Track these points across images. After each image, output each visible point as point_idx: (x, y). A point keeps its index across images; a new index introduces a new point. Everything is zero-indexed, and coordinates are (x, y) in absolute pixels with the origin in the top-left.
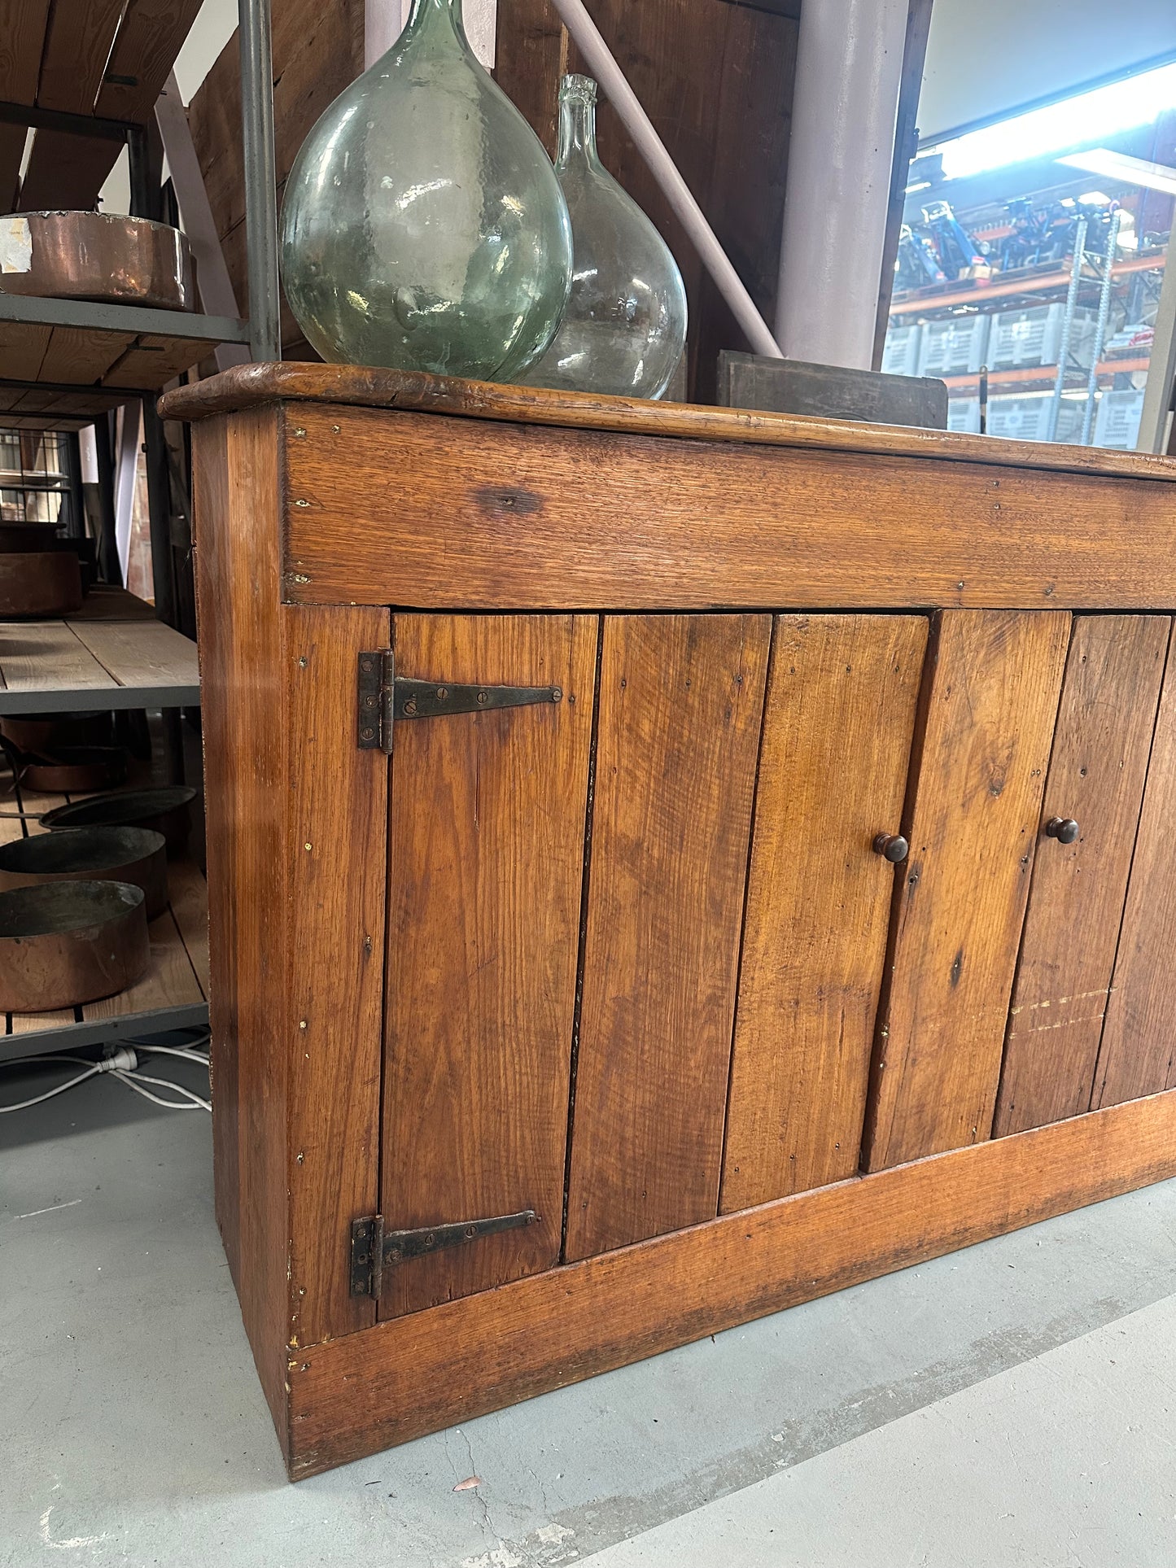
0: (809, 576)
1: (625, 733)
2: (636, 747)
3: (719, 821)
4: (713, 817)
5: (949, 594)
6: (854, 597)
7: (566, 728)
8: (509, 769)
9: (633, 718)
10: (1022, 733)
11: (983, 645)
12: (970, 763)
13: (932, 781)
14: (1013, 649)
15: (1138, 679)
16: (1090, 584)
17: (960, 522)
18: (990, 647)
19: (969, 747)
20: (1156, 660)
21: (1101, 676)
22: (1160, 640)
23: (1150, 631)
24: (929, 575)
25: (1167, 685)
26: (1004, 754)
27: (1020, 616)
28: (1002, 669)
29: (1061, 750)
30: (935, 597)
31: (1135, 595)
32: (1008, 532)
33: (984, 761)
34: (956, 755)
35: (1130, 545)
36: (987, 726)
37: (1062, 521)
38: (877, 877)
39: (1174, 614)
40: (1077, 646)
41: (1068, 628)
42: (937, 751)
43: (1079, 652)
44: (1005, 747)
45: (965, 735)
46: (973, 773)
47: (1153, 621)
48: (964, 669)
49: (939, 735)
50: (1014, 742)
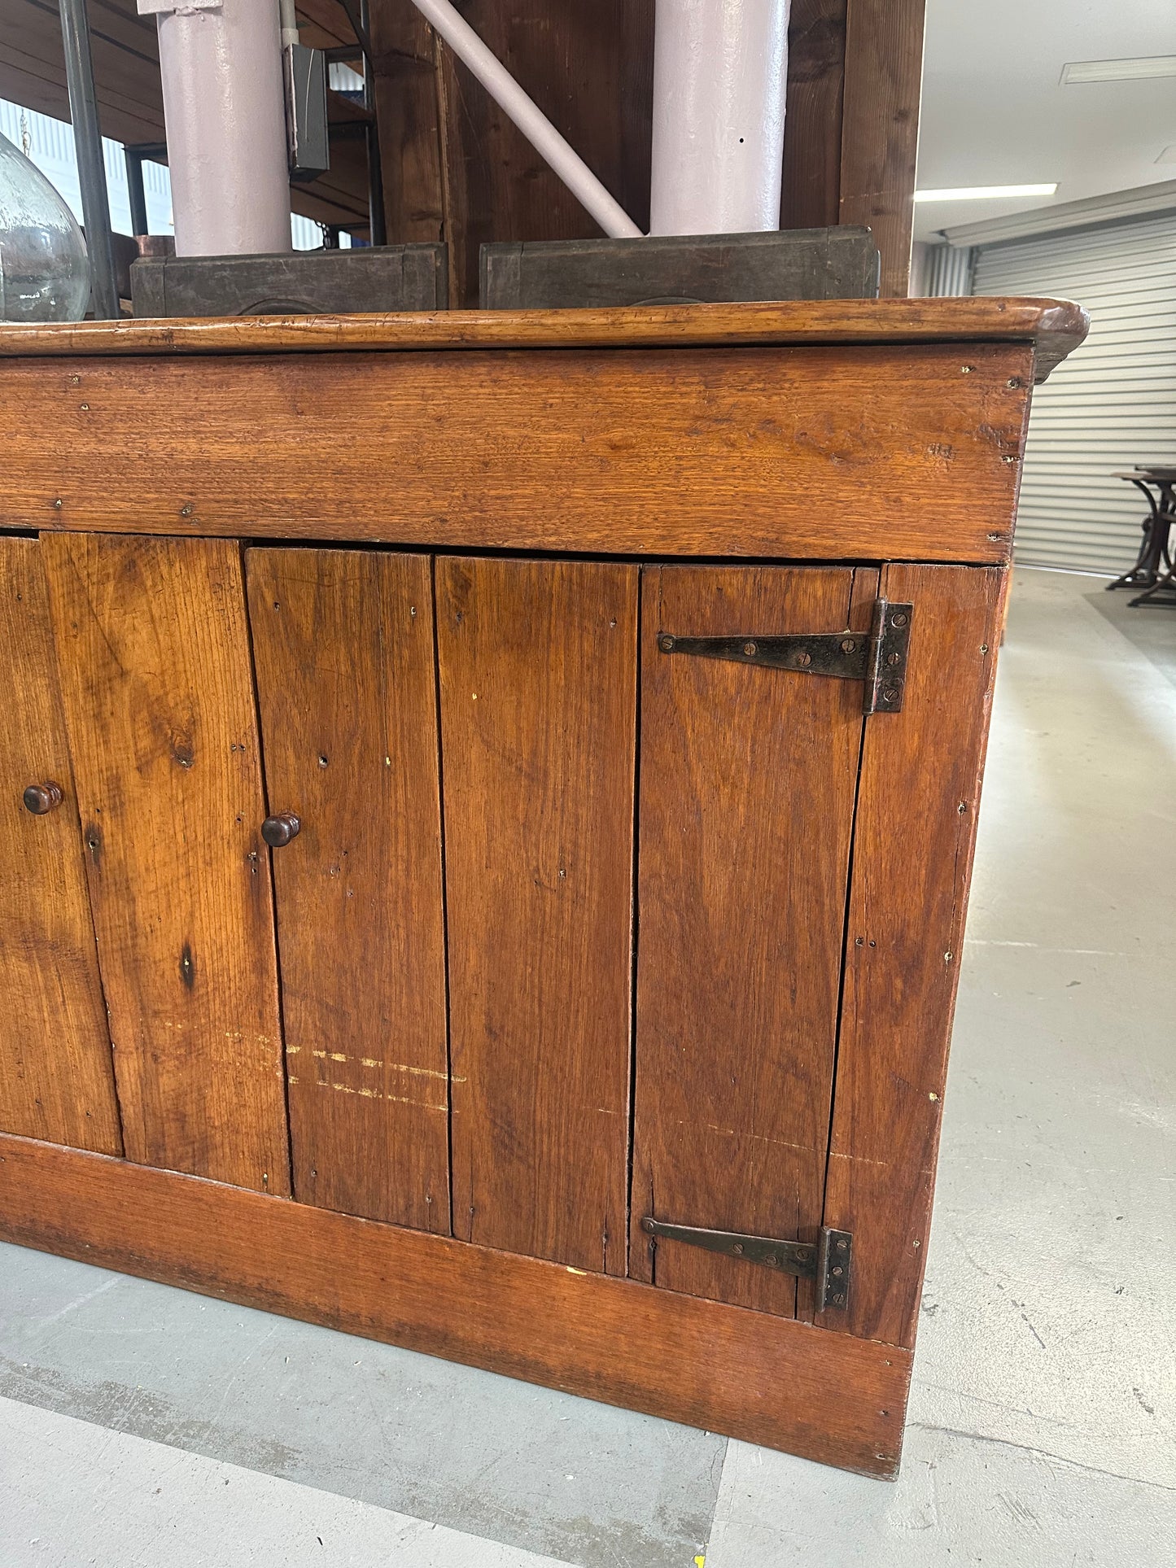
5: (45, 514)
10: (200, 693)
11: (108, 575)
12: (133, 720)
13: (84, 732)
14: (154, 585)
15: (384, 642)
16: (253, 502)
17: (39, 428)
18: (119, 580)
19: (127, 699)
20: (413, 618)
21: (314, 632)
22: (414, 589)
23: (390, 576)
24: (14, 491)
25: (445, 658)
26: (183, 716)
27: (153, 543)
28: (145, 608)
29: (275, 726)
30: (27, 516)
31: (340, 520)
32: (108, 438)
33: (154, 718)
34: (109, 706)
35: (311, 448)
36: (146, 677)
37: (186, 420)
38: (58, 830)
39: (434, 550)
40: (258, 587)
41: (234, 561)
42: (81, 696)
43: (262, 596)
44: (180, 707)
45: (117, 684)
46: (141, 732)
47: (393, 560)
48: (89, 603)
49: (78, 679)
50: (192, 702)
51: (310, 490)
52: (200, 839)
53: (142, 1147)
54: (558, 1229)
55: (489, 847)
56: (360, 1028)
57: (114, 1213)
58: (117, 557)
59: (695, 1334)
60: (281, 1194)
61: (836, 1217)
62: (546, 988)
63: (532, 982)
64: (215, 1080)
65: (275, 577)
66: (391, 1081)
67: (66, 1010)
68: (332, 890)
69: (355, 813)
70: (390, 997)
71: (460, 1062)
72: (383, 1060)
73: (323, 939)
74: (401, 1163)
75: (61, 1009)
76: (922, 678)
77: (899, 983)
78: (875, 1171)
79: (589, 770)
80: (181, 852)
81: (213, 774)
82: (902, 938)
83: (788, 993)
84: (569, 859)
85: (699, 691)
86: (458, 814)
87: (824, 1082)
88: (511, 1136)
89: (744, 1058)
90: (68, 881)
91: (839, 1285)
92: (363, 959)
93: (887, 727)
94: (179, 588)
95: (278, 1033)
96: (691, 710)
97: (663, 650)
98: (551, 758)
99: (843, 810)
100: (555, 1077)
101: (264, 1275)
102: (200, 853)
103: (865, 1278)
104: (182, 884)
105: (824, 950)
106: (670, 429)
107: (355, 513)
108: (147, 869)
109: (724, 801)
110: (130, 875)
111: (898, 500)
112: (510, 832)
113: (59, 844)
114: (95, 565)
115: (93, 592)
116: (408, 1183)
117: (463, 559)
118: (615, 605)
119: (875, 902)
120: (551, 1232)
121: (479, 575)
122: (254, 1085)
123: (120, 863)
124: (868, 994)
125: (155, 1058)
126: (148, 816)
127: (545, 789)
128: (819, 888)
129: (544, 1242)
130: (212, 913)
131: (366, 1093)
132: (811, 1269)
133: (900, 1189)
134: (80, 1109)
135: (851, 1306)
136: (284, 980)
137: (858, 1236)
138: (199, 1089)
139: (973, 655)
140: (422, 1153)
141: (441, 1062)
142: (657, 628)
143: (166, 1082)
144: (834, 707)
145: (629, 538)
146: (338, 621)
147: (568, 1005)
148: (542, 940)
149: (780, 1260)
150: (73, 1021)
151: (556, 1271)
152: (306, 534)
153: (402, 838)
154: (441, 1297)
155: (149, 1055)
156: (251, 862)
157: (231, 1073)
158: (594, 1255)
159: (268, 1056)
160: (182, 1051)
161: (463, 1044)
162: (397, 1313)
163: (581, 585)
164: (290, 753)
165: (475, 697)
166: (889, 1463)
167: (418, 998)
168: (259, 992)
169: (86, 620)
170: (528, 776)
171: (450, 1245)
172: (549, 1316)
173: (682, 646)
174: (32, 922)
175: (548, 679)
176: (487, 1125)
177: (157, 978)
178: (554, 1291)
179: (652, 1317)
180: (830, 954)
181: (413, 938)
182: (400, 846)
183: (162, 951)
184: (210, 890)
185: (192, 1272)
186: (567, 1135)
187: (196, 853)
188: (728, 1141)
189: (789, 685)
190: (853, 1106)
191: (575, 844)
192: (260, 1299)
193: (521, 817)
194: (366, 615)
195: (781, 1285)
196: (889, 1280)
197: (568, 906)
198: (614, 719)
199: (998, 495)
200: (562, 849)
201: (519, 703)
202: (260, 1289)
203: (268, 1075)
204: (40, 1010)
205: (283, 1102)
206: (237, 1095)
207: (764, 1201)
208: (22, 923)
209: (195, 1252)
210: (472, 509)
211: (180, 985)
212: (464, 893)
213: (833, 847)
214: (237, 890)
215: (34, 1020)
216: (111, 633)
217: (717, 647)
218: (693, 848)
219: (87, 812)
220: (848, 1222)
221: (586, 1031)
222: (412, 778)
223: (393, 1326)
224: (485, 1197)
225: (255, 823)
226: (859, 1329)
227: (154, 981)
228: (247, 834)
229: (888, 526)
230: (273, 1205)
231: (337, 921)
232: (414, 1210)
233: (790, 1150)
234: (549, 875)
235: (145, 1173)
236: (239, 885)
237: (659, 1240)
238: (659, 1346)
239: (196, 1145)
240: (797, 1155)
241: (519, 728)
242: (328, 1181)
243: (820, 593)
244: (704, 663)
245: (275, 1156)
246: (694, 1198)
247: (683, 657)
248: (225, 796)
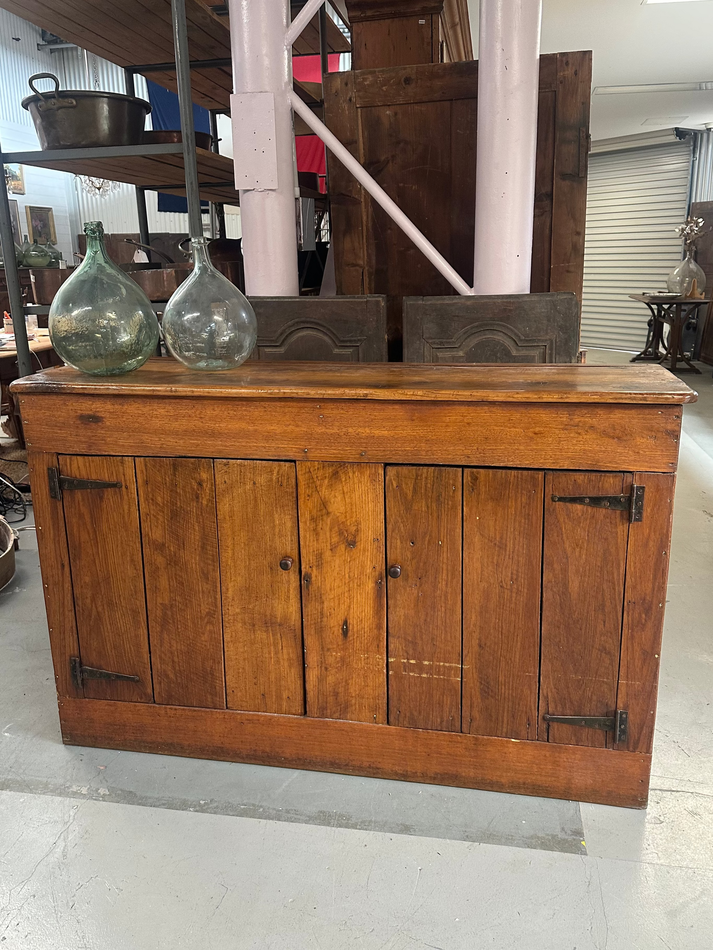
0: (222, 445)
1: (150, 501)
2: (156, 507)
3: (200, 540)
4: (197, 538)
5: (300, 454)
6: (246, 454)
7: (126, 497)
8: (105, 510)
9: (153, 495)
10: (362, 520)
11: (326, 477)
12: (331, 530)
13: (308, 536)
14: (346, 480)
15: (442, 499)
16: (391, 451)
17: (300, 423)
18: (331, 478)
19: (329, 523)
20: (454, 491)
21: (412, 496)
22: (454, 480)
23: (445, 476)
24: (286, 446)
25: (466, 504)
26: (353, 529)
27: (347, 465)
28: (341, 488)
29: (393, 531)
30: (291, 455)
31: (427, 457)
32: (331, 427)
33: (340, 530)
34: (321, 526)
35: (417, 433)
36: (338, 514)
37: (365, 422)
38: (289, 576)
39: (463, 467)
40: (390, 480)
41: (381, 472)
42: (308, 523)
43: (392, 484)
44: (352, 525)
45: (325, 518)
46: (334, 535)
47: (447, 470)
48: (316, 487)
49: (308, 516)
50: (358, 523)
51: (415, 447)
52: (356, 576)
53: (316, 710)
54: (508, 724)
55: (482, 574)
56: (423, 649)
57: (298, 741)
58: (331, 470)
59: (565, 760)
60: (382, 723)
61: (622, 705)
62: (504, 627)
63: (499, 625)
64: (354, 676)
65: (398, 477)
66: (436, 670)
67: (283, 652)
68: (413, 594)
69: (425, 563)
70: (437, 636)
71: (467, 659)
72: (433, 661)
73: (408, 613)
74: (439, 704)
75: (281, 652)
76: (649, 510)
77: (644, 616)
78: (636, 686)
79: (523, 544)
80: (347, 582)
81: (364, 551)
82: (644, 599)
83: (602, 623)
84: (515, 577)
85: (567, 515)
86: (469, 562)
87: (616, 655)
88: (488, 688)
89: (585, 649)
90: (291, 596)
91: (623, 732)
92: (425, 620)
93: (637, 527)
94: (356, 481)
95: (385, 654)
96: (564, 521)
97: (553, 501)
98: (508, 540)
99: (622, 555)
100: (508, 663)
101: (372, 760)
102: (356, 581)
103: (633, 728)
104: (346, 595)
105: (616, 606)
106: (556, 428)
107: (433, 455)
108: (330, 589)
109: (577, 554)
110: (322, 592)
111: (638, 453)
112: (490, 568)
113: (289, 581)
114: (321, 473)
115: (318, 483)
116: (442, 711)
117: (475, 470)
118: (535, 486)
119: (634, 587)
120: (505, 726)
121: (482, 476)
122: (373, 677)
123: (318, 588)
124: (632, 620)
125: (326, 669)
126: (333, 568)
127: (506, 550)
128: (614, 583)
129: (502, 730)
130: (358, 605)
131: (424, 675)
132: (613, 727)
133: (646, 692)
134: (285, 696)
135: (628, 739)
136: (390, 631)
137: (629, 712)
138: (346, 681)
139: (666, 502)
140: (449, 699)
141: (459, 660)
142: (551, 493)
143: (331, 679)
144: (618, 520)
145: (540, 463)
146: (423, 491)
147: (514, 633)
148: (503, 608)
149: (600, 725)
150: (286, 657)
151: (507, 741)
152: (412, 462)
153: (445, 572)
154: (456, 759)
155: (323, 668)
156: (378, 584)
157: (362, 672)
158: (524, 733)
159: (380, 664)
160: (340, 665)
161: (468, 652)
162: (435, 768)
163: (521, 479)
164: (398, 541)
165: (478, 518)
166: (644, 802)
167: (449, 634)
168: (378, 638)
169: (314, 493)
170: (498, 546)
171: (460, 736)
172: (503, 761)
173: (561, 499)
174: (271, 615)
175: (508, 512)
176: (478, 684)
177: (331, 634)
178: (506, 750)
179: (548, 755)
180: (618, 607)
181: (447, 611)
182: (444, 575)
183: (334, 624)
184: (359, 596)
185: (336, 764)
186: (513, 685)
187: (354, 582)
188: (579, 681)
189: (601, 512)
190: (628, 663)
191: (517, 571)
192: (369, 772)
193: (495, 562)
194: (434, 490)
195: (600, 735)
196: (642, 728)
197: (514, 595)
198: (534, 525)
199: (672, 451)
200: (512, 573)
201: (496, 520)
202: (370, 767)
203: (380, 672)
204: (270, 653)
205: (386, 683)
206: (365, 681)
207: (594, 703)
208: (266, 616)
209: (338, 754)
210: (480, 453)
211: (341, 637)
212: (470, 592)
213: (619, 569)
214: (371, 595)
215: (266, 658)
216: (325, 498)
217: (574, 500)
218: (565, 571)
219: (305, 568)
220: (626, 707)
221: (521, 643)
222: (450, 549)
223: (433, 775)
224: (476, 714)
225: (381, 568)
226: (631, 749)
227: (329, 636)
228: (377, 573)
229: (635, 461)
230: (379, 728)
231: (415, 606)
232: (444, 723)
233: (603, 682)
234: (506, 584)
235: (316, 721)
236: (372, 594)
237: (551, 723)
238: (551, 767)
239: (342, 706)
240: (606, 683)
241: (495, 529)
242: (405, 715)
243: (612, 482)
244: (568, 505)
245: (381, 706)
246: (565, 705)
247: (561, 503)
248: (369, 559)
